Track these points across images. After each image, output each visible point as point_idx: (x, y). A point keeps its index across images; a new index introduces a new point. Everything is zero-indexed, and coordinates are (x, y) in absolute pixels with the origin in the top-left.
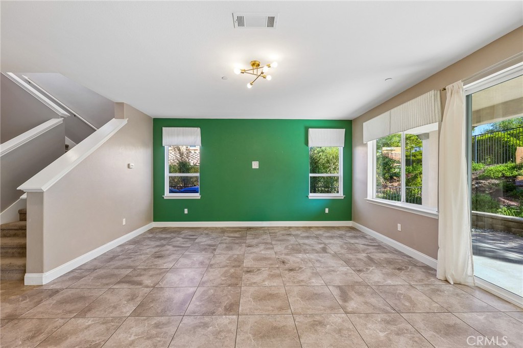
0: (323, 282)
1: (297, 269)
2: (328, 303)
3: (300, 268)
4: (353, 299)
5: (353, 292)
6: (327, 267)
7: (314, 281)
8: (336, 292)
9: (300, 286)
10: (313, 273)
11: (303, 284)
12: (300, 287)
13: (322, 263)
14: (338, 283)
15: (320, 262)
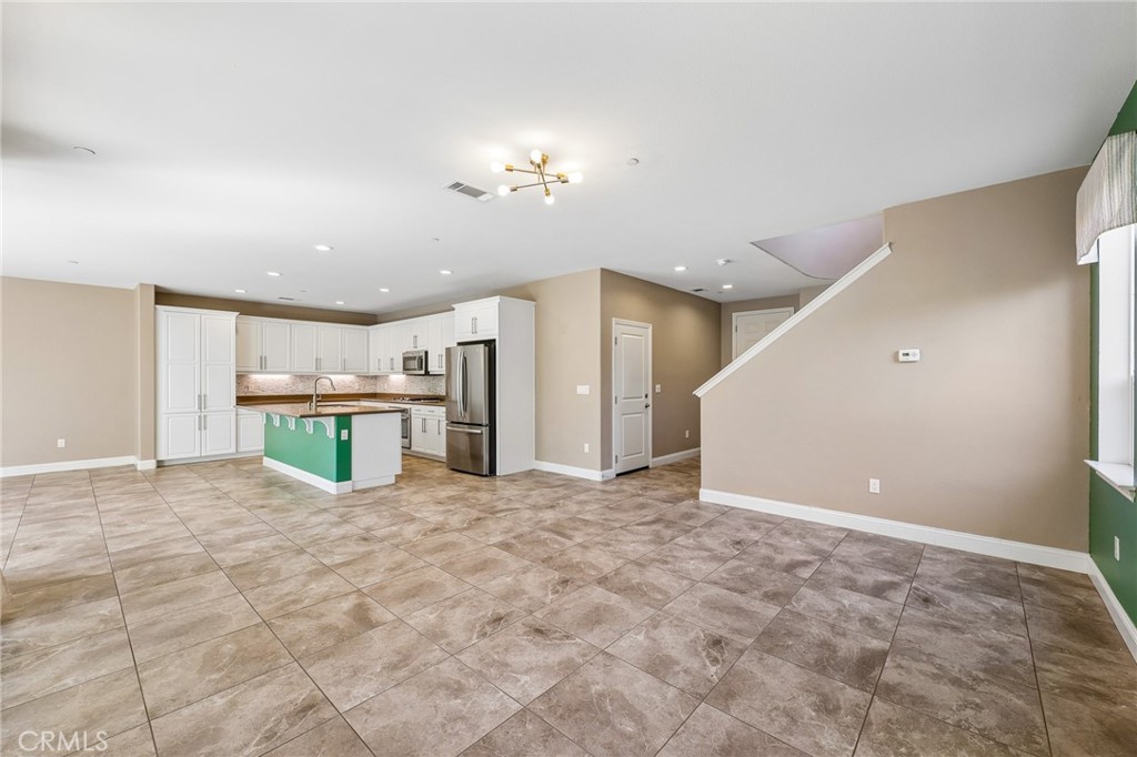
0: (411, 622)
1: (488, 629)
2: (389, 592)
3: (483, 635)
4: (344, 613)
5: (341, 627)
6: (416, 673)
7: (431, 617)
8: (379, 613)
9: (451, 598)
10: (444, 635)
11: (447, 603)
12: (449, 596)
13: (439, 686)
14: (376, 634)
15: (448, 687)
